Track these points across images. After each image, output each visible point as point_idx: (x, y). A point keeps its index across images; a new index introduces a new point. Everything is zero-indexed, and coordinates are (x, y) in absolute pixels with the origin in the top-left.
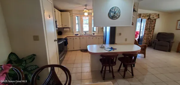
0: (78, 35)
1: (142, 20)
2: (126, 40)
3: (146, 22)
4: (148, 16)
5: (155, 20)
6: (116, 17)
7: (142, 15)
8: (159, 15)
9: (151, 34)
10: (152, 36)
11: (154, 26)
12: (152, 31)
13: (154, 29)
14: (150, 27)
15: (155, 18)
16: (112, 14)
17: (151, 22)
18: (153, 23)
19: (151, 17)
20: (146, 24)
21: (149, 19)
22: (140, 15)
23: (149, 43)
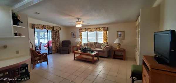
1: (47, 31)
2: (17, 52)
3: (52, 33)
4: (52, 28)
5: (59, 31)
8: (60, 28)
9: (57, 42)
10: (59, 44)
11: (59, 36)
12: (58, 40)
13: (59, 38)
14: (55, 37)
17: (55, 32)
18: (57, 33)
19: (55, 29)
20: (52, 34)
21: (53, 30)
22: (44, 27)
23: (58, 50)
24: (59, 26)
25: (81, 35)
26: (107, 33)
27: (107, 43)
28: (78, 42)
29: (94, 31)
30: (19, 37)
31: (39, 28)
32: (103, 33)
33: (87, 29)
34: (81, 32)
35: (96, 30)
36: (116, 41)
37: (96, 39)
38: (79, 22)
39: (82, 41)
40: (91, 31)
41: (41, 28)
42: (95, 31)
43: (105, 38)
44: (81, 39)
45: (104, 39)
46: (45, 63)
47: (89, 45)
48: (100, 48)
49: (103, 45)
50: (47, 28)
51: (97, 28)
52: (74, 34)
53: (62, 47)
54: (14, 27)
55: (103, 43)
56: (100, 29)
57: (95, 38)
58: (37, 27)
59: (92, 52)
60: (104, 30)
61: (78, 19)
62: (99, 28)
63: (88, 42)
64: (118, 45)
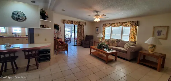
0: (3, 36)
1: (75, 25)
2: (46, 40)
3: (78, 27)
4: (78, 23)
5: (84, 26)
6: (21, 19)
7: (74, 22)
8: (85, 23)
9: (82, 36)
10: (83, 38)
11: (84, 30)
12: (83, 34)
13: (84, 32)
14: (80, 31)
15: (83, 25)
16: (16, 16)
17: (81, 27)
18: (82, 28)
19: (80, 24)
20: (78, 29)
21: (79, 25)
22: (72, 22)
23: (81, 43)
24: (85, 21)
25: (104, 31)
26: (136, 29)
27: (135, 42)
28: (100, 38)
29: (119, 26)
30: (45, 28)
31: (67, 23)
32: (130, 29)
33: (111, 24)
34: (105, 27)
35: (121, 25)
36: (148, 41)
37: (121, 36)
38: (99, 15)
39: (105, 37)
40: (115, 26)
41: (69, 23)
42: (121, 27)
43: (133, 35)
44: (104, 35)
45: (131, 37)
46: (66, 52)
47: (110, 42)
48: (123, 47)
49: (127, 44)
50: (74, 23)
51: (123, 23)
52: (98, 29)
53: (85, 40)
54: (41, 21)
55: (128, 42)
56: (127, 24)
57: (119, 35)
58: (66, 22)
59: (108, 49)
60: (132, 25)
61: (97, 12)
62: (126, 22)
63: (111, 38)
64: (150, 46)
